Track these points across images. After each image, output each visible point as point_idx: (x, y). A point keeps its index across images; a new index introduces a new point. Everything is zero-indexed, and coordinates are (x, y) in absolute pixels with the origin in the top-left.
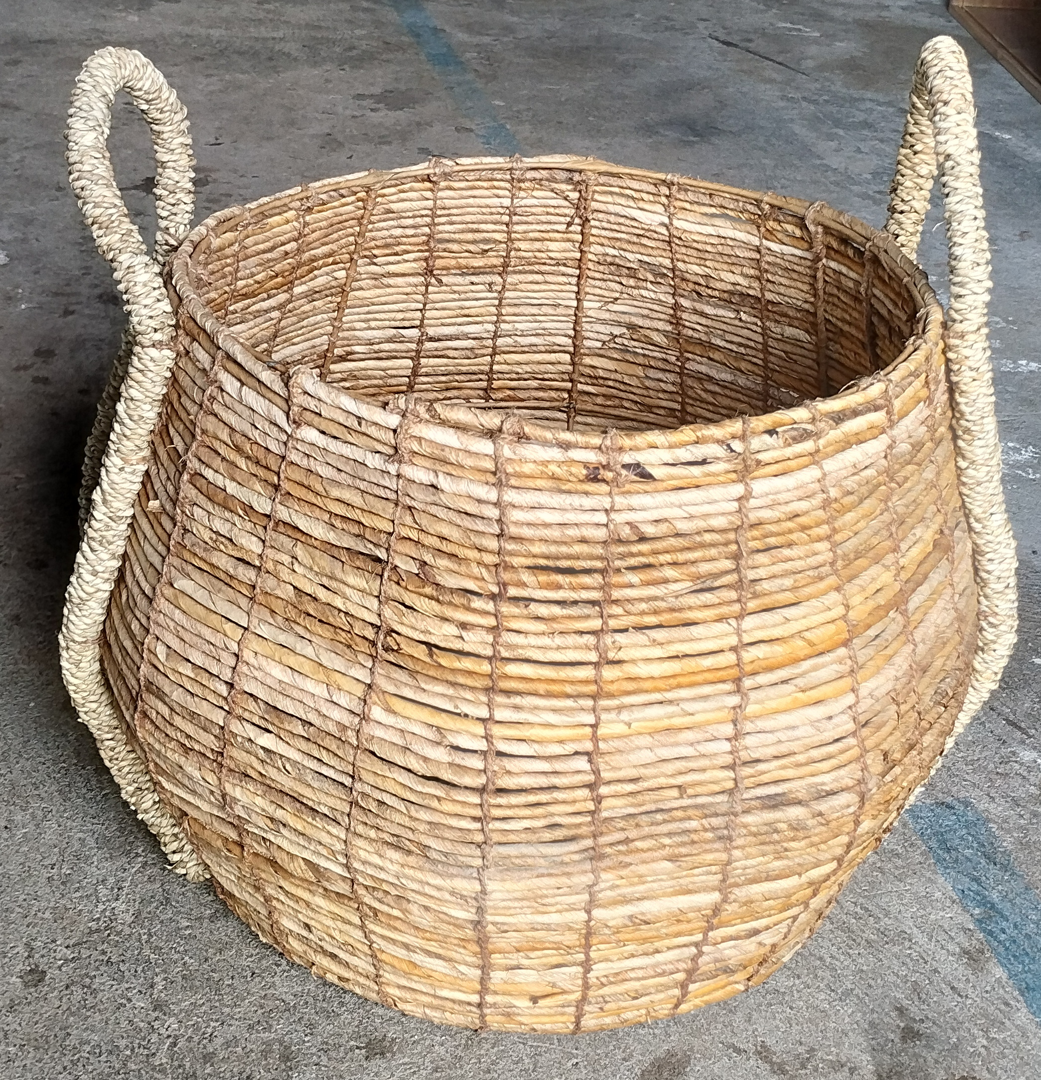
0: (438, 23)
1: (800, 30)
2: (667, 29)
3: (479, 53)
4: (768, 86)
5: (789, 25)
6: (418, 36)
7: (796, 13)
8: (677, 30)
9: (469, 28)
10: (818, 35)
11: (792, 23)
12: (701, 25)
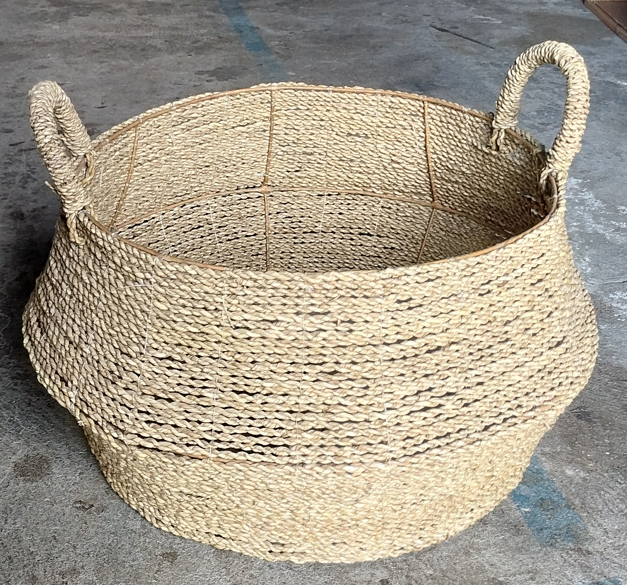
0: (254, 24)
1: (489, 20)
2: (403, 22)
3: (280, 41)
4: (469, 56)
5: (482, 17)
6: (241, 31)
7: (486, 9)
8: (409, 22)
9: (274, 26)
10: (500, 22)
11: (483, 15)
12: (425, 19)
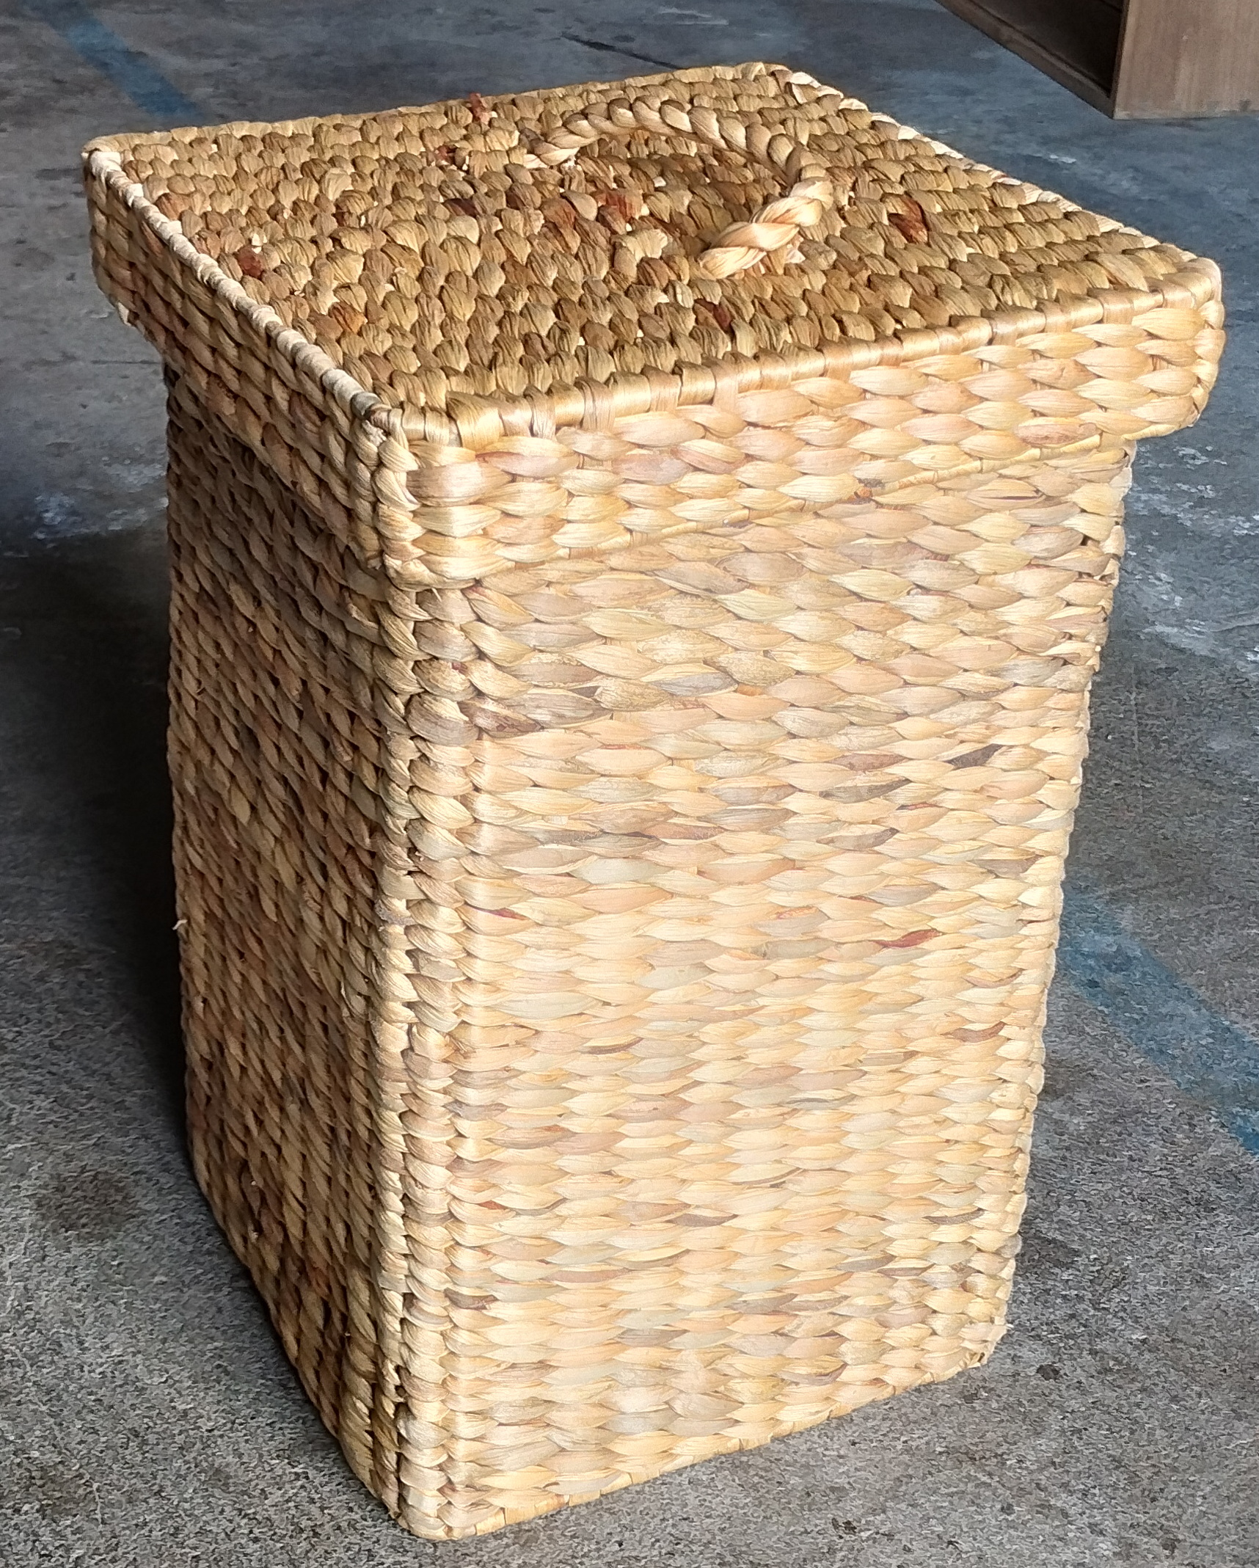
0: (128, 43)
1: (694, 17)
2: (494, 28)
3: (216, 87)
6: (104, 65)
9: (181, 47)
10: (724, 22)
11: (678, 6)
12: (543, 18)
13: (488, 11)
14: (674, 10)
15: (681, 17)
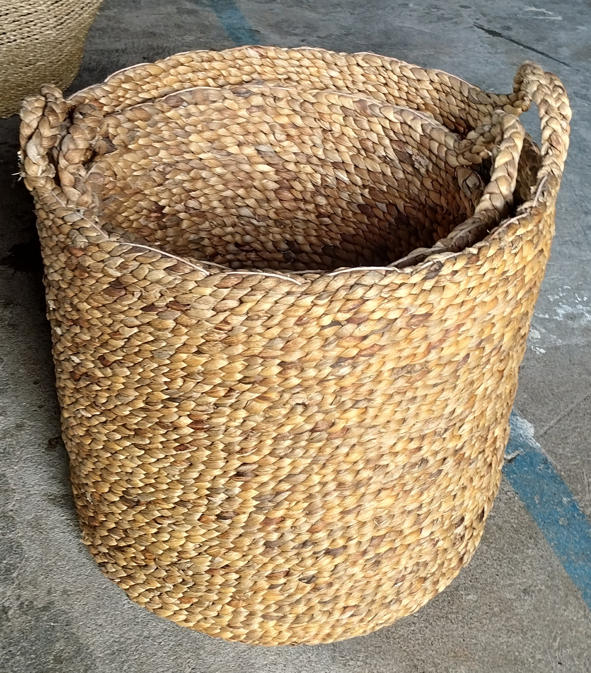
0: (252, 24)
1: (544, 14)
2: (439, 19)
8: (447, 19)
10: (560, 18)
11: (535, 6)
12: (465, 13)
13: (436, 7)
14: (533, 9)
15: (537, 14)
